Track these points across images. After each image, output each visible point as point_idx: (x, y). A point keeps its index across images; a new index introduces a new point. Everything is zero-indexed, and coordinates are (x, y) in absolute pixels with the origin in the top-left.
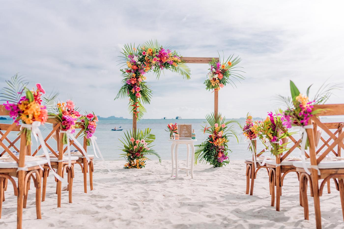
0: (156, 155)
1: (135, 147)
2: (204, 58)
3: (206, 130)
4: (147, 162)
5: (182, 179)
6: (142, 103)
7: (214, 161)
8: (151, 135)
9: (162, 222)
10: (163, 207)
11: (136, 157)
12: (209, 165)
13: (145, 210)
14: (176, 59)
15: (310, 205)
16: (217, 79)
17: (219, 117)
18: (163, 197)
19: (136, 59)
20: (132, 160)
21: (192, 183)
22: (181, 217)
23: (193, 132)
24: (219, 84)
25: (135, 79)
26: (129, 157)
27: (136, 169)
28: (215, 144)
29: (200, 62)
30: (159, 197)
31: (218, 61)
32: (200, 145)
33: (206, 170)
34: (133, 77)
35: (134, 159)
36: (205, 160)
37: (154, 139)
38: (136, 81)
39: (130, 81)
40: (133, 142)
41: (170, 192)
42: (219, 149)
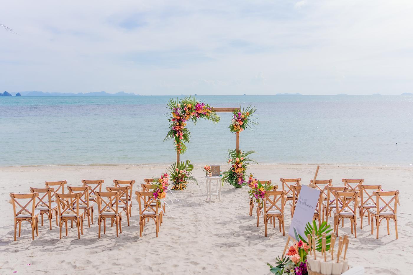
0: (194, 180)
1: (180, 175)
2: (229, 108)
3: (230, 161)
4: (187, 185)
5: (214, 202)
6: (183, 142)
7: (235, 184)
8: (190, 165)
9: (209, 233)
10: (207, 225)
11: (180, 182)
12: (232, 187)
13: (200, 227)
14: (208, 110)
15: (276, 223)
16: (238, 125)
17: (240, 152)
18: (205, 218)
19: (179, 111)
20: (177, 184)
21: (220, 206)
22: (216, 231)
23: (221, 172)
24: (240, 129)
25: (179, 127)
26: (175, 182)
27: (181, 191)
28: (236, 172)
29: (226, 111)
30: (204, 219)
31: (240, 111)
32: (226, 173)
33: (230, 191)
34: (177, 125)
35: (179, 184)
36: (229, 184)
37: (193, 168)
38: (179, 128)
39: (175, 127)
40: (178, 172)
41: (208, 214)
42: (239, 176)
